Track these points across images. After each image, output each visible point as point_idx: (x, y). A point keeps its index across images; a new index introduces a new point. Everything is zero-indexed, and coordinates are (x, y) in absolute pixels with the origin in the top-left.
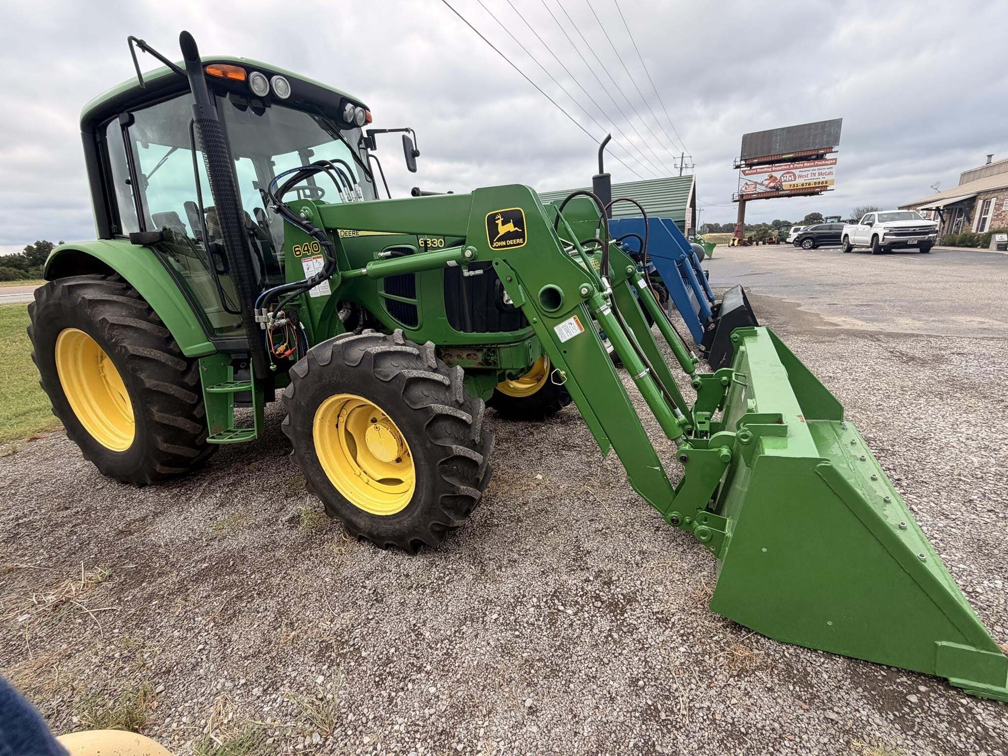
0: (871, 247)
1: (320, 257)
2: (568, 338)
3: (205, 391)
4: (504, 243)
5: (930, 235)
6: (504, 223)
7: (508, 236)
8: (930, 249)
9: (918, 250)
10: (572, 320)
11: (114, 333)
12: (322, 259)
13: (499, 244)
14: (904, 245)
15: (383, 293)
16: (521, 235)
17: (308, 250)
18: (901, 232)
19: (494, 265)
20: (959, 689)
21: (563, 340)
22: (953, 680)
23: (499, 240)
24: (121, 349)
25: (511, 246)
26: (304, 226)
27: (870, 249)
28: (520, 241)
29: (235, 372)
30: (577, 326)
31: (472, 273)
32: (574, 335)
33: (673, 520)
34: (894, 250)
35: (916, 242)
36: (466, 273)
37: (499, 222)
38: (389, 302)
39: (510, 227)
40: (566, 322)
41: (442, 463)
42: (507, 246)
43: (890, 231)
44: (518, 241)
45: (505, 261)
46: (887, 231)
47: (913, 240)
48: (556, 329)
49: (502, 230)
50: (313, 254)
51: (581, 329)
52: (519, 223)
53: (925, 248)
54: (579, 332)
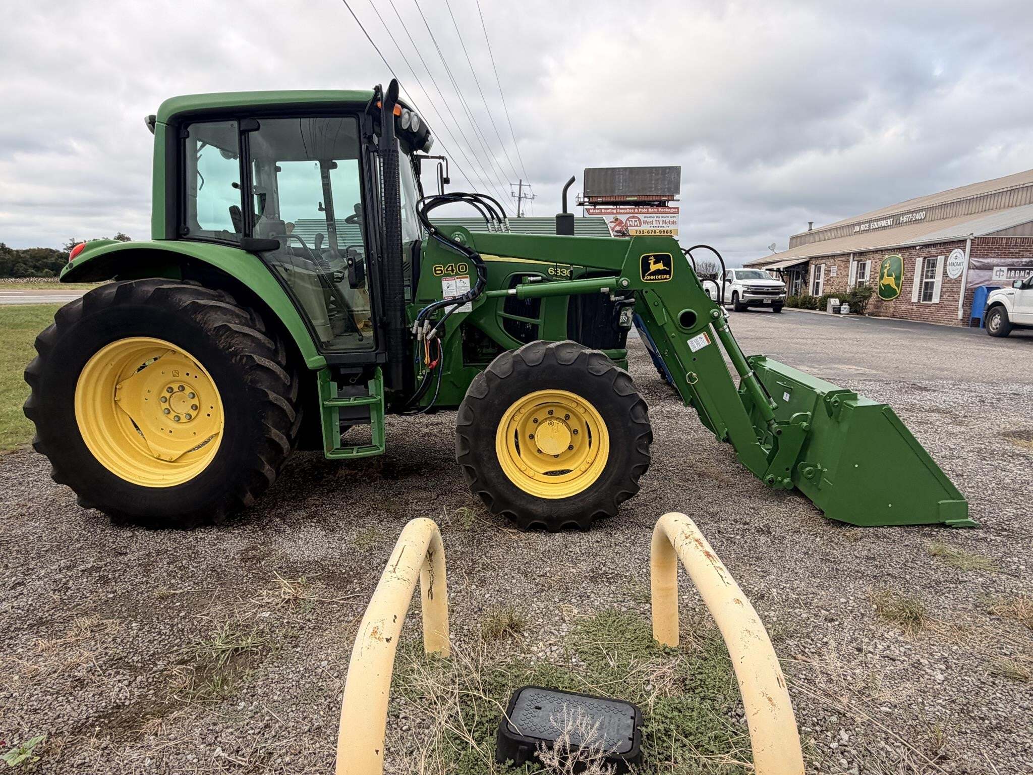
0: (732, 304)
1: (467, 277)
2: (698, 348)
3: (323, 404)
4: (653, 277)
5: (781, 295)
6: (655, 263)
7: (658, 272)
8: (781, 309)
9: (771, 310)
10: (702, 335)
11: (233, 341)
12: (468, 279)
13: (650, 277)
14: (759, 303)
15: (502, 313)
16: (668, 273)
17: (453, 271)
18: (757, 290)
19: (644, 292)
20: (950, 526)
21: (693, 351)
22: (947, 522)
23: (650, 275)
24: (241, 359)
25: (659, 279)
26: (465, 250)
27: (732, 307)
28: (667, 276)
29: (340, 387)
30: (705, 340)
31: (617, 298)
32: (702, 346)
33: (770, 481)
34: (750, 308)
35: (770, 302)
36: (613, 298)
37: (652, 262)
38: (506, 321)
39: (660, 266)
40: (698, 337)
41: (640, 438)
42: (656, 279)
43: (748, 289)
44: (665, 276)
45: (653, 290)
46: (745, 289)
47: (767, 299)
48: (688, 342)
49: (653, 267)
50: (457, 274)
51: (708, 342)
52: (667, 263)
53: (777, 307)
54: (707, 344)
